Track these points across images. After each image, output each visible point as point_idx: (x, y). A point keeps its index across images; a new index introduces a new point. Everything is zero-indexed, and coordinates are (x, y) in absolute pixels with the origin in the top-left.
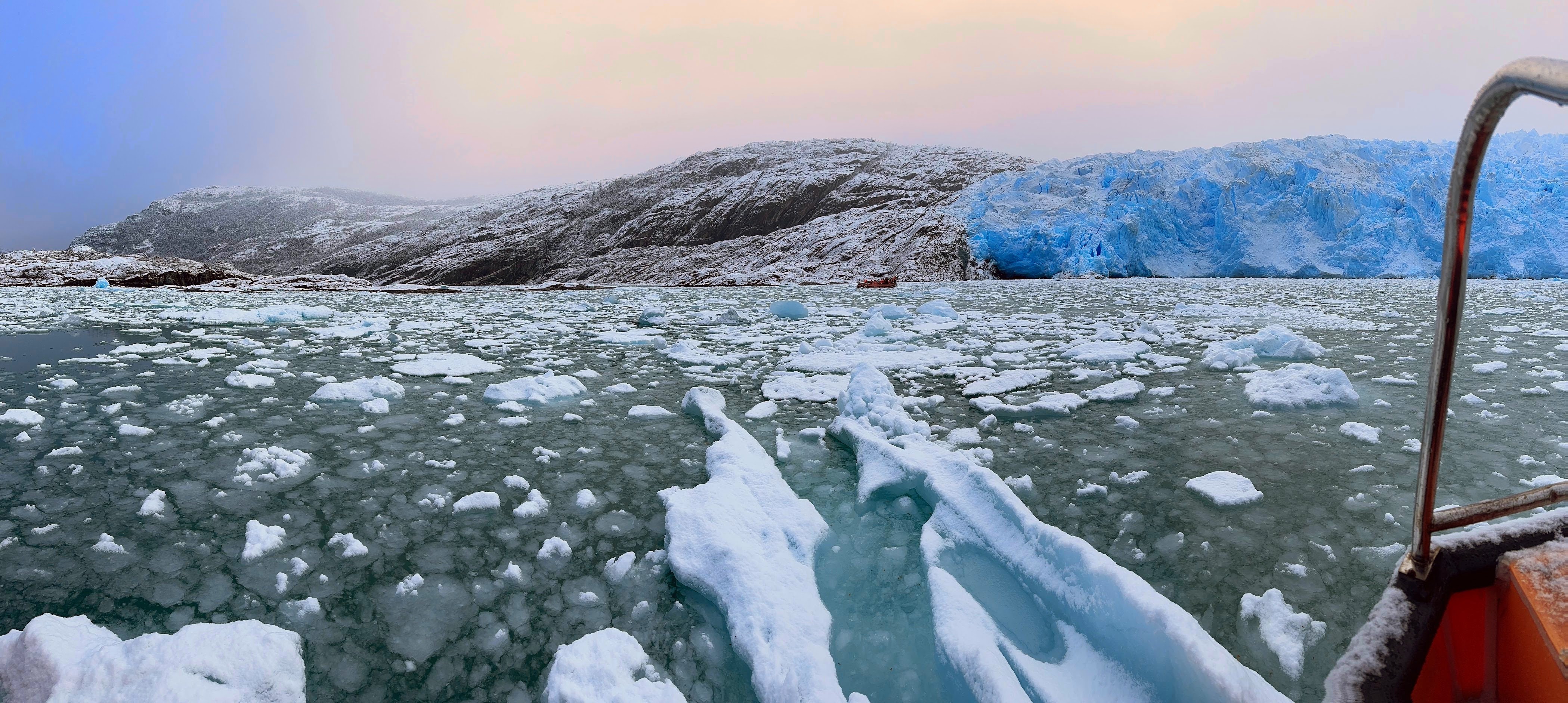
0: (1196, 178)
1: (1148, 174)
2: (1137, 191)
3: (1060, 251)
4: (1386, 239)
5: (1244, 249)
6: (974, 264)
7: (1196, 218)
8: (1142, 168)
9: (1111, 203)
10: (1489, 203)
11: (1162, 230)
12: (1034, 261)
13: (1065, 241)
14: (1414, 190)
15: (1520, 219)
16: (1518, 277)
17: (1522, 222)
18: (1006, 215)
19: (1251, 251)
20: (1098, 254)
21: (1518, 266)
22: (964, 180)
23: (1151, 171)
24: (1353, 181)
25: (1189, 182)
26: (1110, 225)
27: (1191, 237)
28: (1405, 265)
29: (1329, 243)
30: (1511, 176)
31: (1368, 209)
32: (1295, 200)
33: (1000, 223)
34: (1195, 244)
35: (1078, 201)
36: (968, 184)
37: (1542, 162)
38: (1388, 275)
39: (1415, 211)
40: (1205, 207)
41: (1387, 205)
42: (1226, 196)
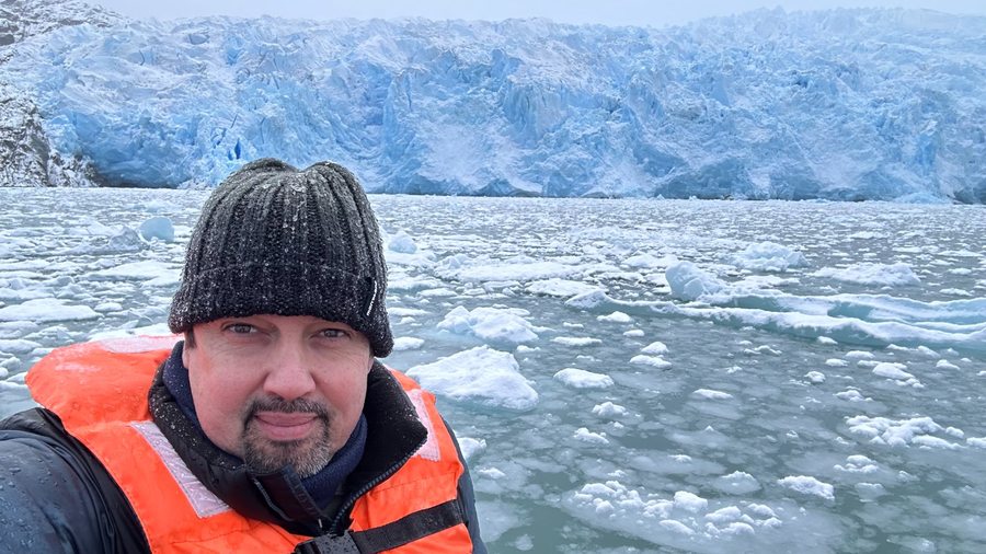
0: (353, 59)
1: (287, 50)
2: (275, 73)
3: (184, 149)
4: (596, 148)
5: (422, 156)
6: (58, 161)
7: (357, 113)
8: (276, 41)
9: (242, 87)
10: (725, 102)
11: (315, 127)
12: (149, 162)
13: (190, 136)
14: (633, 87)
15: (765, 122)
16: (762, 198)
17: (768, 126)
18: (98, 90)
19: (430, 160)
20: (238, 158)
21: (762, 183)
22: (16, 28)
23: (289, 46)
24: (559, 75)
25: (345, 64)
26: (248, 117)
27: (352, 139)
28: (619, 181)
29: (527, 152)
30: (752, 67)
31: (577, 110)
32: (489, 96)
33: (89, 101)
34: (358, 147)
35: (196, 80)
36: (23, 35)
37: (792, 47)
38: (597, 193)
39: (633, 114)
40: (368, 99)
41: (599, 105)
42: (399, 85)
